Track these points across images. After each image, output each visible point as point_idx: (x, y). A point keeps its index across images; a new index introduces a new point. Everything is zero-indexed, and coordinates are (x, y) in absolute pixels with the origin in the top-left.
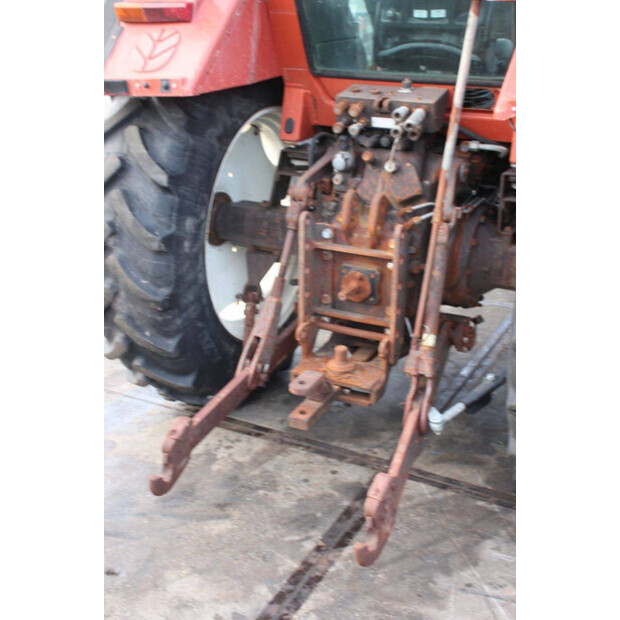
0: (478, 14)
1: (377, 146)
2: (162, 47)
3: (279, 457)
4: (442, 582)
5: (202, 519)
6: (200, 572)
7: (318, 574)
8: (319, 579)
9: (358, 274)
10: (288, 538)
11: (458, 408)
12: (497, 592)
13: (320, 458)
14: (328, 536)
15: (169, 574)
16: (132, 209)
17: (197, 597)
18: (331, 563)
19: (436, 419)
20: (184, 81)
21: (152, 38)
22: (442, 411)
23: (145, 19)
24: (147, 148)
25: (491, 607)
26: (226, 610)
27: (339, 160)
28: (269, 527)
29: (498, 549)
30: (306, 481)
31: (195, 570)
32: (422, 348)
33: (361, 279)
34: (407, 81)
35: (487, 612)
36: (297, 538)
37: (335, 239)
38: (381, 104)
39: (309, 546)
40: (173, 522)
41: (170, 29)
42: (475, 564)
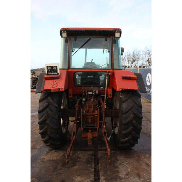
0: (108, 76)
1: (90, 97)
2: (55, 83)
3: (76, 153)
4: (116, 165)
5: (72, 167)
6: (79, 176)
7: (98, 170)
8: (99, 170)
9: (91, 118)
10: (89, 166)
11: (110, 136)
12: (124, 163)
13: (83, 151)
14: (95, 163)
15: (74, 178)
16: (52, 112)
17: (82, 180)
18: (99, 167)
19: (109, 139)
20: (62, 89)
21: (52, 82)
22: (109, 137)
23: (50, 79)
24: (53, 101)
25: (125, 166)
26: (88, 180)
27: (84, 99)
28: (84, 165)
29: (119, 157)
30: (84, 156)
31: (78, 176)
32: (104, 128)
33: (91, 119)
34: (92, 86)
35: (125, 167)
36: (90, 165)
37: (85, 113)
38: (90, 90)
39: (93, 166)
40: (67, 169)
41: (55, 80)
42: (119, 160)
